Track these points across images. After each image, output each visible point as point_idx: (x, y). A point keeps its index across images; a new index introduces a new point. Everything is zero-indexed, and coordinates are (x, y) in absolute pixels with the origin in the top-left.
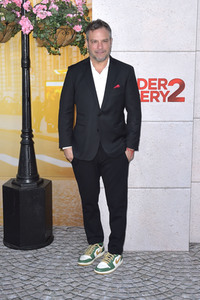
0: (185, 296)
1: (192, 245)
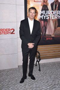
0: (17, 78)
1: (19, 66)
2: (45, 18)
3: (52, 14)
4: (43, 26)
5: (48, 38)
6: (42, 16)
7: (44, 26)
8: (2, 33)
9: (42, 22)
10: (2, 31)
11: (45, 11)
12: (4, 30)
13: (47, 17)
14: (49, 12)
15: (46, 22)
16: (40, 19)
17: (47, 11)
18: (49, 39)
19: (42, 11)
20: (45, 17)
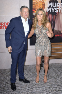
2: (53, 12)
3: (61, 7)
4: (51, 20)
5: (56, 34)
6: (50, 8)
7: (53, 20)
8: (3, 27)
9: (50, 16)
10: (2, 25)
11: (53, 3)
12: (5, 24)
13: (56, 10)
14: (58, 4)
15: (54, 16)
16: (47, 12)
17: (56, 3)
18: (58, 35)
19: (50, 3)
20: (53, 10)
